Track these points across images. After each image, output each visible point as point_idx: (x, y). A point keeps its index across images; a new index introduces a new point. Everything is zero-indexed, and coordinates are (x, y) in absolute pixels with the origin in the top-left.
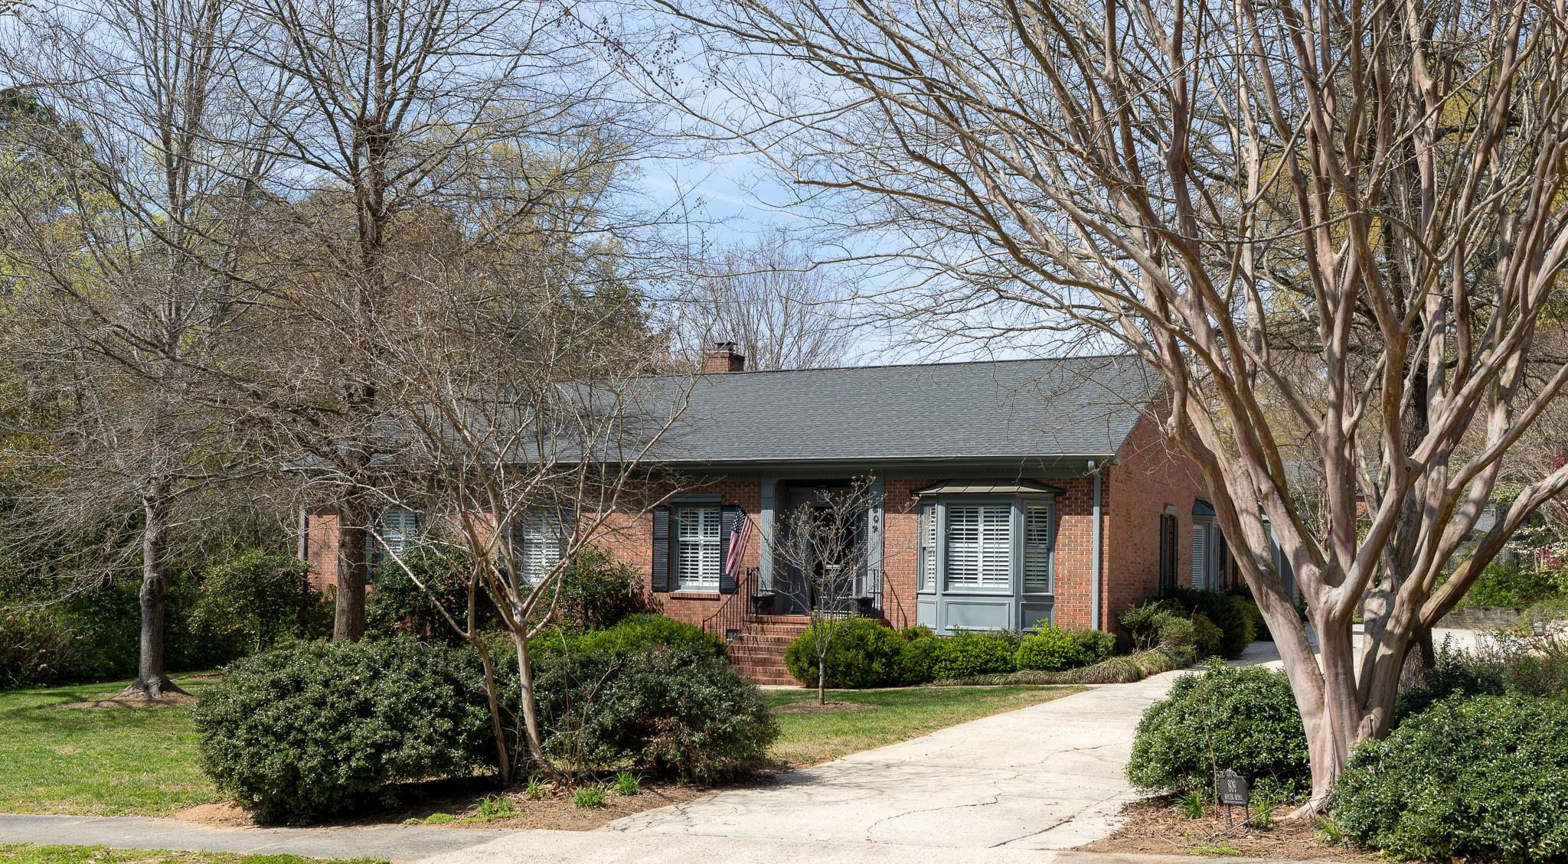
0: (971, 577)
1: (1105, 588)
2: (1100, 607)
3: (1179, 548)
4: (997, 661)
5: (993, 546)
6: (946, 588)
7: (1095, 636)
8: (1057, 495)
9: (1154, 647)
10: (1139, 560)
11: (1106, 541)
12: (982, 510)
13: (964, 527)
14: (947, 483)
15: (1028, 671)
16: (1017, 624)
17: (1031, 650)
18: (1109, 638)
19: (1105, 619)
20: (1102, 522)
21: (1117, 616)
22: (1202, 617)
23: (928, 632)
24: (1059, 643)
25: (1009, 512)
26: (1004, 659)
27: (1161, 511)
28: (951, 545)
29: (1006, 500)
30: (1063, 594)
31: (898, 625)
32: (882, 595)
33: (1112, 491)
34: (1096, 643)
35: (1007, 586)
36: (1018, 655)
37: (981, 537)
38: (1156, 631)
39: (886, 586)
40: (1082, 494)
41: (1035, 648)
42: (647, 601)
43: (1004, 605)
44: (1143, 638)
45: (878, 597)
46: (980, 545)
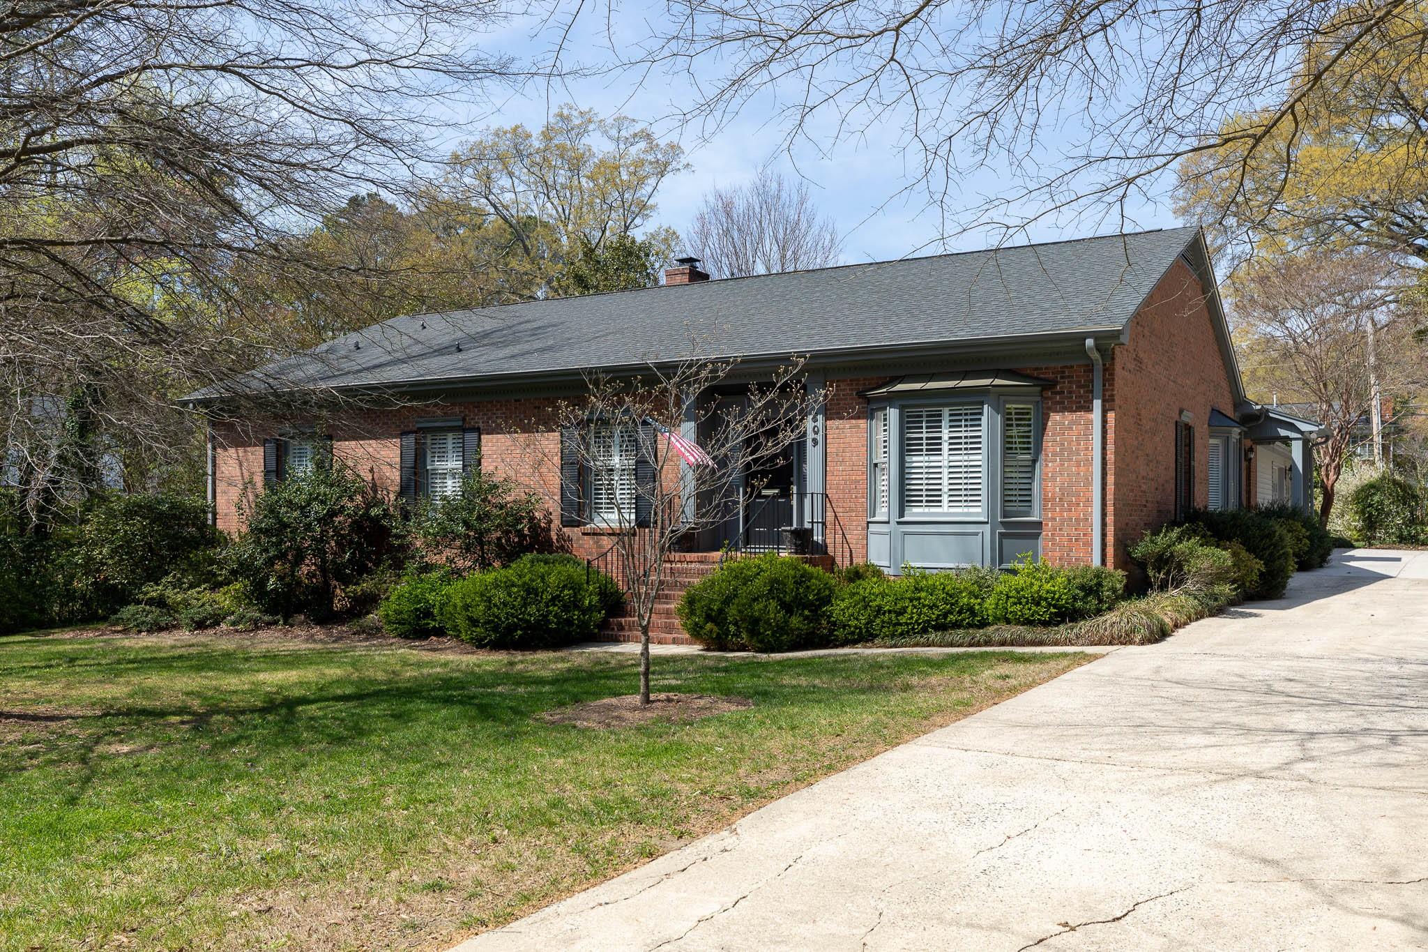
0: (934, 499)
1: (1110, 509)
2: (1104, 535)
3: (1196, 464)
4: (960, 612)
5: (961, 459)
6: (902, 514)
7: (1098, 575)
8: (1044, 388)
9: (1176, 587)
10: (1151, 475)
11: (1111, 447)
12: (946, 412)
13: (924, 435)
14: (902, 380)
15: (1004, 627)
16: (993, 559)
17: (1008, 597)
18: (1118, 578)
19: (1110, 551)
20: (1104, 422)
21: (1127, 546)
22: (1236, 545)
23: (877, 573)
24: (1048, 587)
25: (981, 414)
26: (971, 610)
27: (1176, 417)
28: (908, 459)
29: (979, 396)
30: (1054, 519)
31: (843, 563)
32: (824, 524)
33: (1118, 382)
34: (1099, 585)
35: (979, 510)
36: (990, 603)
37: (945, 447)
38: (1180, 567)
39: (830, 514)
40: (1079, 387)
41: (1013, 593)
42: (554, 538)
43: (976, 534)
44: (1162, 576)
45: (817, 529)
46: (945, 458)
